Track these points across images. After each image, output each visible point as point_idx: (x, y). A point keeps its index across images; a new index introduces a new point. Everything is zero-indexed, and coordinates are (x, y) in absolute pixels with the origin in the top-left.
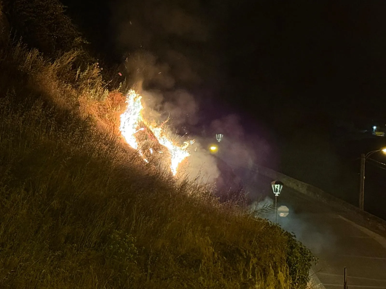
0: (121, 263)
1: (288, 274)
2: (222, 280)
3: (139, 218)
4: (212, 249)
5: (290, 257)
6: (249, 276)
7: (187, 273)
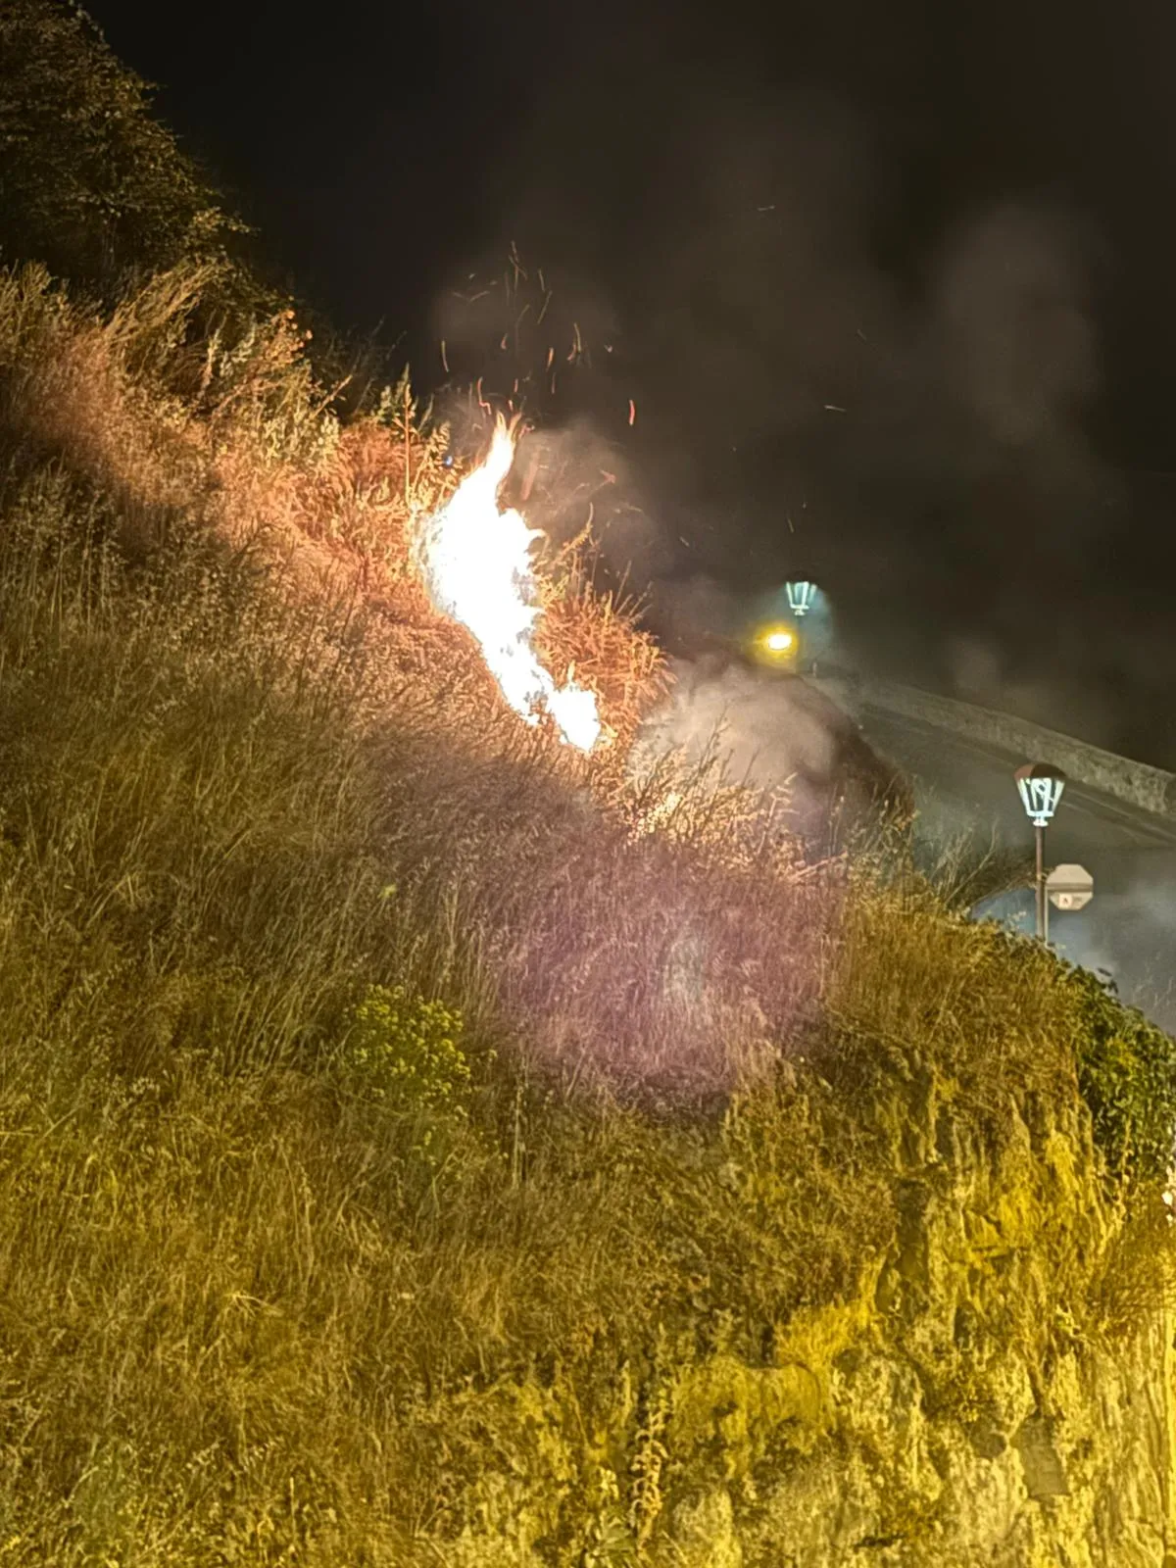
0: (403, 1116)
1: (1089, 1140)
2: (817, 1171)
3: (469, 933)
4: (771, 1051)
5: (1094, 1072)
6: (928, 1153)
7: (672, 1148)
